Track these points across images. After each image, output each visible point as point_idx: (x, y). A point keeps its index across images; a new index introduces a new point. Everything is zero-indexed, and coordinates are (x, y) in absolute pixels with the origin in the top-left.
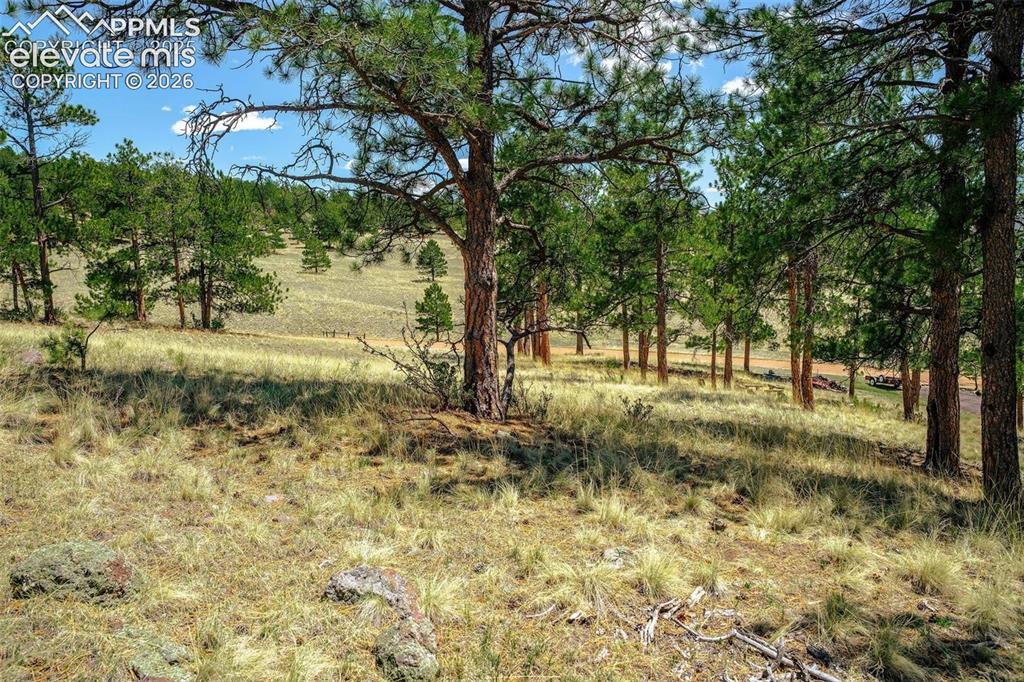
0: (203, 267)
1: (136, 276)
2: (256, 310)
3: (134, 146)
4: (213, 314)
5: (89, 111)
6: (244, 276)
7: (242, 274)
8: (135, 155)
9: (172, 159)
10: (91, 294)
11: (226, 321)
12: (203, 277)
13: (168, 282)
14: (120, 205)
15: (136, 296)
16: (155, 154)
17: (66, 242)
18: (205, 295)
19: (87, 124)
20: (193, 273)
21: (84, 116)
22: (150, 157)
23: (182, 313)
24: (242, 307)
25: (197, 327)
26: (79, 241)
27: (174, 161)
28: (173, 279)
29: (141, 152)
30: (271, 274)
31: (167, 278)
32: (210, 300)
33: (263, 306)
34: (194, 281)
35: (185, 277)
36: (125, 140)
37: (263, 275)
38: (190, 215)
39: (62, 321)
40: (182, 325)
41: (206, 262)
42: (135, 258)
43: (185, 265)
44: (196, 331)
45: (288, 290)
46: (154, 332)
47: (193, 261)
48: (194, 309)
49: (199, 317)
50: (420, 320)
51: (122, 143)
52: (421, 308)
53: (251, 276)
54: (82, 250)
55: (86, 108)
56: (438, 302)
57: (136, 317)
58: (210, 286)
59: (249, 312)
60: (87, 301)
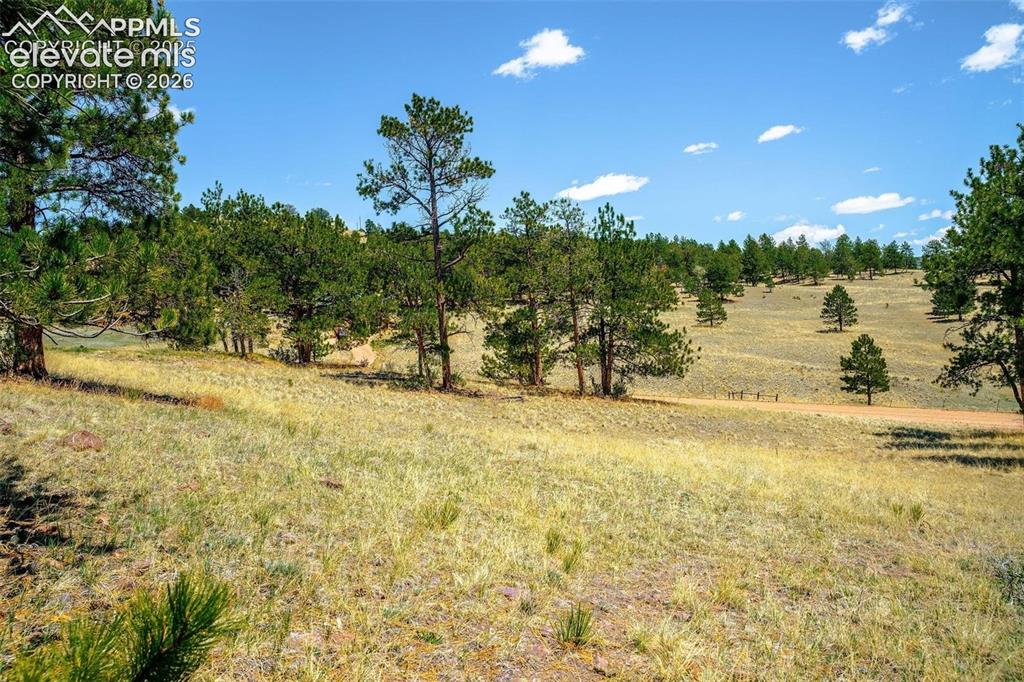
0: (602, 324)
1: (532, 336)
2: (661, 373)
3: (531, 198)
4: (615, 378)
5: (486, 163)
6: (649, 334)
7: (646, 331)
8: (532, 208)
9: (569, 205)
10: (496, 355)
11: (628, 386)
12: (603, 336)
13: (566, 342)
14: (517, 262)
15: (531, 359)
16: (551, 202)
17: (464, 304)
18: (605, 355)
19: (483, 177)
20: (592, 332)
21: (482, 170)
22: (546, 207)
23: (581, 378)
24: (646, 370)
25: (596, 394)
26: (475, 302)
27: (571, 208)
28: (571, 340)
29: (537, 204)
30: (680, 331)
31: (565, 339)
32: (611, 362)
33: (670, 368)
34: (594, 341)
35: (584, 337)
36: (522, 193)
37: (670, 331)
38: (589, 267)
39: (459, 388)
40: (580, 392)
41: (607, 319)
42: (531, 316)
43: (584, 322)
44: (596, 399)
45: (700, 349)
46: (550, 401)
47: (593, 318)
48: (593, 373)
49: (598, 381)
50: (846, 379)
51: (519, 197)
52: (847, 365)
53: (657, 334)
54: (478, 311)
55: (482, 159)
56: (869, 357)
57: (533, 382)
58: (611, 346)
59: (654, 375)
60: (492, 361)
